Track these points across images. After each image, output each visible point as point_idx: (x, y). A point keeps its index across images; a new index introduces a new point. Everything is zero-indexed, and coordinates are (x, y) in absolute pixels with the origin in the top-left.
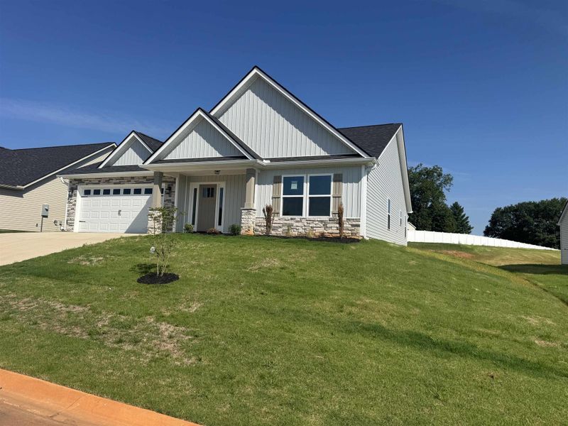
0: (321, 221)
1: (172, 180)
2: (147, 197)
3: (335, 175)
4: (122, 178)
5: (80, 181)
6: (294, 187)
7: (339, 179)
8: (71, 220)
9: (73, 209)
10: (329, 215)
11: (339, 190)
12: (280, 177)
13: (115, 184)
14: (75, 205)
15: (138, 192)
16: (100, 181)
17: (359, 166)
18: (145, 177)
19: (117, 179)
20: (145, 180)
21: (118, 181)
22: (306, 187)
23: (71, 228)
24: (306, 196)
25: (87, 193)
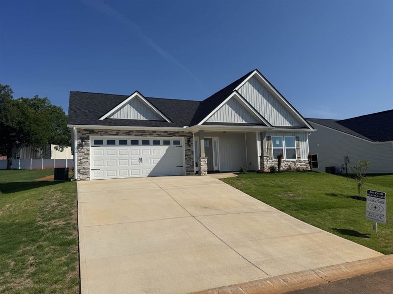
0: (293, 162)
1: (191, 135)
2: (166, 147)
3: (296, 137)
4: (144, 131)
5: (92, 132)
6: (278, 143)
7: (298, 139)
8: (84, 168)
9: (87, 158)
10: (295, 158)
11: (298, 145)
12: (270, 137)
13: (136, 136)
14: (89, 154)
15: (156, 143)
16: (118, 133)
17: (305, 133)
18: (166, 132)
19: (138, 131)
20: (166, 134)
21: (140, 134)
22: (284, 143)
23: (85, 176)
24: (284, 148)
25: (98, 143)
